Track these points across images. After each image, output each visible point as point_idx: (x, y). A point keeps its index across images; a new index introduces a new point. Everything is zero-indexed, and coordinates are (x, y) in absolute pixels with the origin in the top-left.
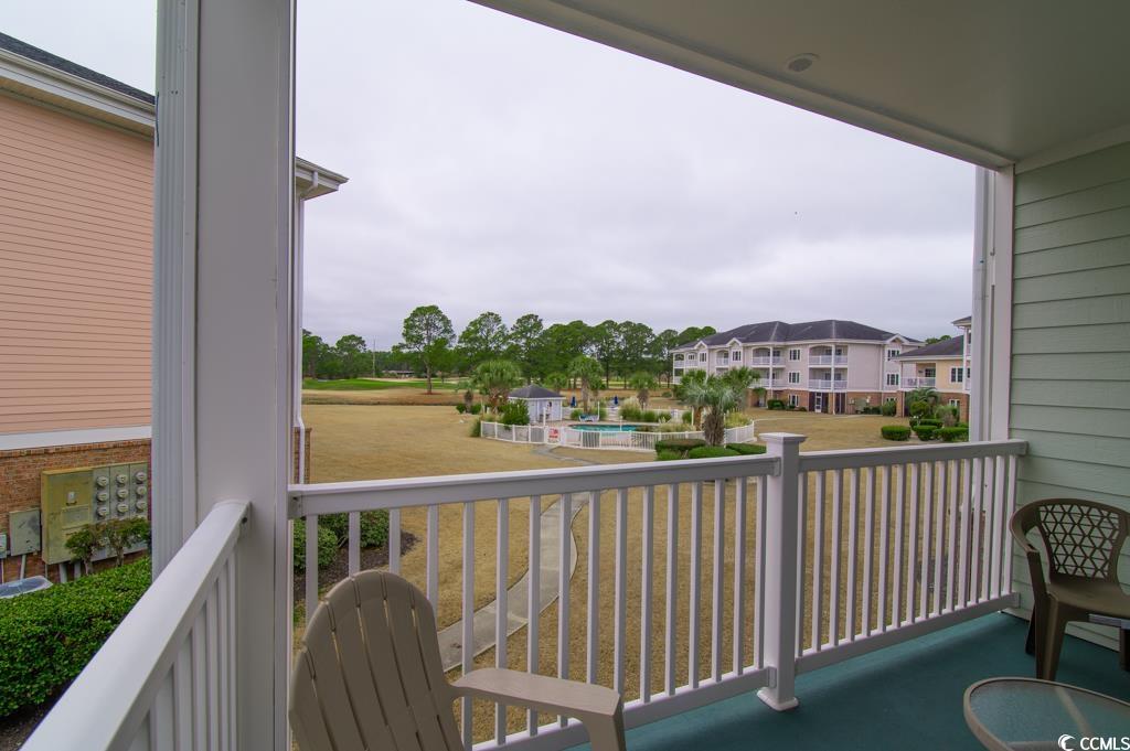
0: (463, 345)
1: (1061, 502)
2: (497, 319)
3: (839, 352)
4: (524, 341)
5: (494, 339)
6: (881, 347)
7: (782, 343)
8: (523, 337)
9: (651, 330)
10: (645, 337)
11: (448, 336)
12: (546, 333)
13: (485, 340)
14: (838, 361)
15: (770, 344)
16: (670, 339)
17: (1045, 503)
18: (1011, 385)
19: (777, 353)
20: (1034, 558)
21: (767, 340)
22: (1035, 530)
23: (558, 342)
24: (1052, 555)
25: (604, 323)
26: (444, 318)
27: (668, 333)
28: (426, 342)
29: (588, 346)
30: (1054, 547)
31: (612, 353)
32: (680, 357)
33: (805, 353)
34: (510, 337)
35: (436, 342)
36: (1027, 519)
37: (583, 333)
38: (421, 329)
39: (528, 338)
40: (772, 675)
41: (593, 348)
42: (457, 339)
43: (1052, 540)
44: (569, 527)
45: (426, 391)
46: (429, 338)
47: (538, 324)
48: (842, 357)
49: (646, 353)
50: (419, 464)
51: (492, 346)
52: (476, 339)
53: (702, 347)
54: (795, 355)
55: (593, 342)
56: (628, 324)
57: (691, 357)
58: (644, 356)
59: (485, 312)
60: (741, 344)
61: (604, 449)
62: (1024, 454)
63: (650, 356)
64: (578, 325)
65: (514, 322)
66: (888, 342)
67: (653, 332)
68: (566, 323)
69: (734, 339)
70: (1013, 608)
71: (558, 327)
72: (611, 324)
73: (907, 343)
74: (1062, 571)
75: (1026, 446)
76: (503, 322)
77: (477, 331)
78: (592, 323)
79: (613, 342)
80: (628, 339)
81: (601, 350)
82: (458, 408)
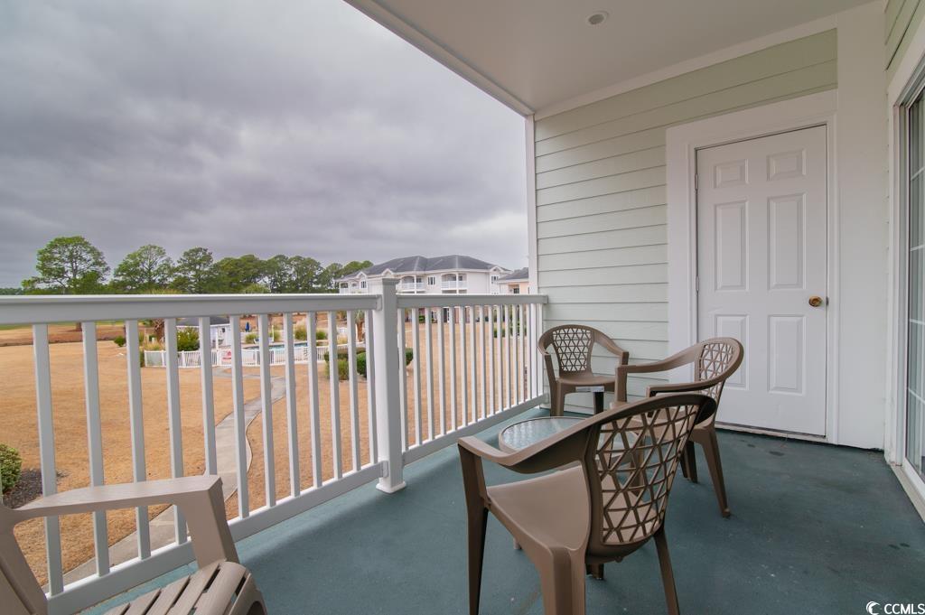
0: (121, 278)
1: (563, 327)
2: (161, 253)
3: (461, 278)
4: (192, 273)
5: (158, 272)
6: (487, 274)
7: (423, 272)
8: (191, 269)
9: (319, 264)
10: (314, 269)
11: (100, 269)
12: (216, 266)
13: (148, 273)
14: (461, 285)
15: (414, 273)
16: (337, 272)
17: (555, 329)
18: (538, 259)
19: (419, 280)
20: (548, 359)
21: (412, 270)
22: (551, 347)
23: (230, 273)
24: (560, 360)
25: (276, 258)
26: (93, 250)
27: (334, 266)
28: (71, 275)
29: (261, 277)
30: (561, 355)
31: (285, 284)
32: (345, 285)
33: (438, 279)
34: (177, 270)
35: (85, 275)
36: (547, 340)
37: (255, 267)
38: (63, 261)
39: (197, 271)
40: (385, 467)
41: (266, 279)
42: (112, 272)
43: (560, 351)
44: (243, 434)
45: (75, 328)
46: (75, 271)
47: (208, 258)
48: (463, 282)
49: (316, 283)
50: (64, 401)
51: (157, 279)
52: (136, 273)
53: (362, 276)
54: (432, 282)
55: (266, 274)
56: (298, 258)
57: (354, 285)
58: (314, 286)
59: (146, 245)
60: (393, 273)
61: (278, 364)
62: (546, 303)
63: (320, 286)
64: (250, 259)
65: (181, 255)
66: (491, 270)
67: (321, 266)
68: (238, 257)
69: (387, 270)
70: (545, 403)
71: (229, 261)
72: (282, 258)
73: (502, 271)
74: (565, 369)
75: (547, 298)
76: (168, 255)
77: (137, 265)
78: (264, 257)
79: (285, 274)
80: (299, 271)
81: (275, 281)
82: (116, 342)
